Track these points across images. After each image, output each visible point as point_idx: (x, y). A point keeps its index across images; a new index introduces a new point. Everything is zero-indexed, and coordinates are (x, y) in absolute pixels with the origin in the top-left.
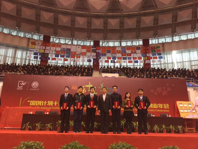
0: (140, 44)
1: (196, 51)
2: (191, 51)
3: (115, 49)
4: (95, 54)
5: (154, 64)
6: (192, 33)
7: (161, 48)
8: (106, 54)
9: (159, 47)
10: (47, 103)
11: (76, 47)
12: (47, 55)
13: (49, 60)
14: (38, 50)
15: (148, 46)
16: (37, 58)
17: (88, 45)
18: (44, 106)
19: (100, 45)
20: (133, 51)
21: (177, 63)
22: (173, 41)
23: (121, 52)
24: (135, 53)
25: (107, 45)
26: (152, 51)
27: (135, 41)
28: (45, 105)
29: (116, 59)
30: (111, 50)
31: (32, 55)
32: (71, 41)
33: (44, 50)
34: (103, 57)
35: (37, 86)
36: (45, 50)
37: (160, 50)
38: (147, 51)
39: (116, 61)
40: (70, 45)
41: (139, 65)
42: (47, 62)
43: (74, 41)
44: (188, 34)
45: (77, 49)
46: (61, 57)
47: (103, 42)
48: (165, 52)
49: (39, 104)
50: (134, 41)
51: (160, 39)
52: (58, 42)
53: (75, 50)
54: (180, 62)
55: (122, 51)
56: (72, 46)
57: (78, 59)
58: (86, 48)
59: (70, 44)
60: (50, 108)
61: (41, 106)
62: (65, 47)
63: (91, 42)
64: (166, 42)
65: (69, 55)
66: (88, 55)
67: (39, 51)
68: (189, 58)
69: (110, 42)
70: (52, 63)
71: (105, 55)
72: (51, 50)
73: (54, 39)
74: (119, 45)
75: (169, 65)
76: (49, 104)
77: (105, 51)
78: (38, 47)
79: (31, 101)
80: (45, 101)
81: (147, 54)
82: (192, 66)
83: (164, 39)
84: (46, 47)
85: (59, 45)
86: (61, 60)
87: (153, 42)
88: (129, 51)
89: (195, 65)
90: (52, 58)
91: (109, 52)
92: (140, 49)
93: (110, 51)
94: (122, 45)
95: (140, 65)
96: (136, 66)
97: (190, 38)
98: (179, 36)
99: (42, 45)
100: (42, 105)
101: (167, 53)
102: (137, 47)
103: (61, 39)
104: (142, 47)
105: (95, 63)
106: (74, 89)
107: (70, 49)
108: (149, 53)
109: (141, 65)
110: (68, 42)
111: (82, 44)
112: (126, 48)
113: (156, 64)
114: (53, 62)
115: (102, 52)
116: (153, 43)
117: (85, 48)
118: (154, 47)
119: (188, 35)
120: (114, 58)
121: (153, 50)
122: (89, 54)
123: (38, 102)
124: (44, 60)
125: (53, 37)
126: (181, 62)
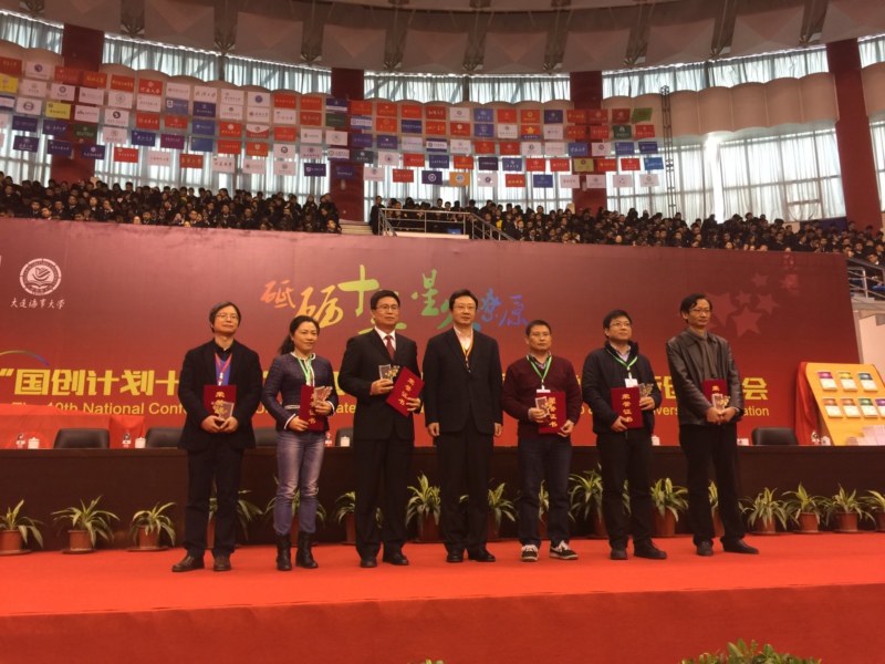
0: (557, 98)
1: (810, 136)
2: (788, 136)
3: (444, 117)
4: (343, 138)
5: (622, 194)
6: (795, 54)
7: (656, 120)
8: (400, 142)
9: (645, 114)
10: (117, 380)
11: (246, 95)
12: (92, 135)
13: (103, 158)
14: (38, 104)
15: (598, 107)
16: (33, 145)
17: (304, 92)
18: (100, 399)
19: (365, 92)
20: (530, 130)
21: (725, 189)
22: (711, 85)
23: (472, 130)
24: (539, 137)
25: (399, 97)
26: (616, 129)
27: (534, 80)
28: (107, 391)
29: (447, 166)
30: (424, 120)
31: (5, 131)
32: (212, 64)
33: (68, 107)
34: (382, 154)
35: (53, 284)
36: (74, 103)
37: (650, 130)
38: (595, 132)
39: (446, 174)
40: (209, 84)
41: (550, 200)
42: (91, 171)
43: (231, 67)
44: (779, 56)
45: (249, 110)
46: (163, 145)
47: (380, 78)
48: (675, 140)
49: (74, 389)
50: (530, 80)
51: (652, 76)
52: (143, 67)
53: (241, 112)
54: (737, 188)
55: (477, 127)
56: (224, 91)
57: (254, 158)
58: (298, 105)
59: (212, 79)
60: (138, 409)
61: (86, 398)
62: (186, 97)
63: (320, 77)
64: (679, 88)
65: (208, 137)
66: (309, 140)
67: (43, 109)
68: (779, 169)
69: (413, 79)
70: (114, 175)
71: (393, 143)
72: (111, 108)
73: (124, 49)
74: (458, 99)
75: (688, 198)
76: (132, 387)
77: (394, 123)
78: (34, 86)
79: (20, 373)
80: (109, 373)
81: (595, 146)
82: (790, 208)
83: (667, 74)
84: (82, 90)
85: (152, 82)
86: (166, 161)
87: (617, 87)
88: (507, 128)
89: (805, 202)
90: (116, 149)
91: (413, 128)
92: (561, 121)
93: (419, 123)
94: (474, 98)
95: (557, 200)
96: (537, 201)
97: (787, 74)
98: (736, 66)
99: (57, 79)
100: (92, 391)
101: (679, 146)
102: (545, 111)
103: (158, 55)
104: (568, 112)
105: (343, 185)
106: (273, 302)
107: (212, 107)
108: (600, 141)
109: (563, 200)
110: (201, 69)
111: (273, 85)
112: (495, 115)
113: (630, 196)
114: (124, 172)
115: (378, 128)
116: (617, 94)
117: (292, 106)
118: (626, 112)
119: (776, 60)
120: (440, 160)
121: (622, 129)
122: (310, 135)
123: (62, 376)
124: (72, 157)
125: (116, 42)
126: (744, 187)
